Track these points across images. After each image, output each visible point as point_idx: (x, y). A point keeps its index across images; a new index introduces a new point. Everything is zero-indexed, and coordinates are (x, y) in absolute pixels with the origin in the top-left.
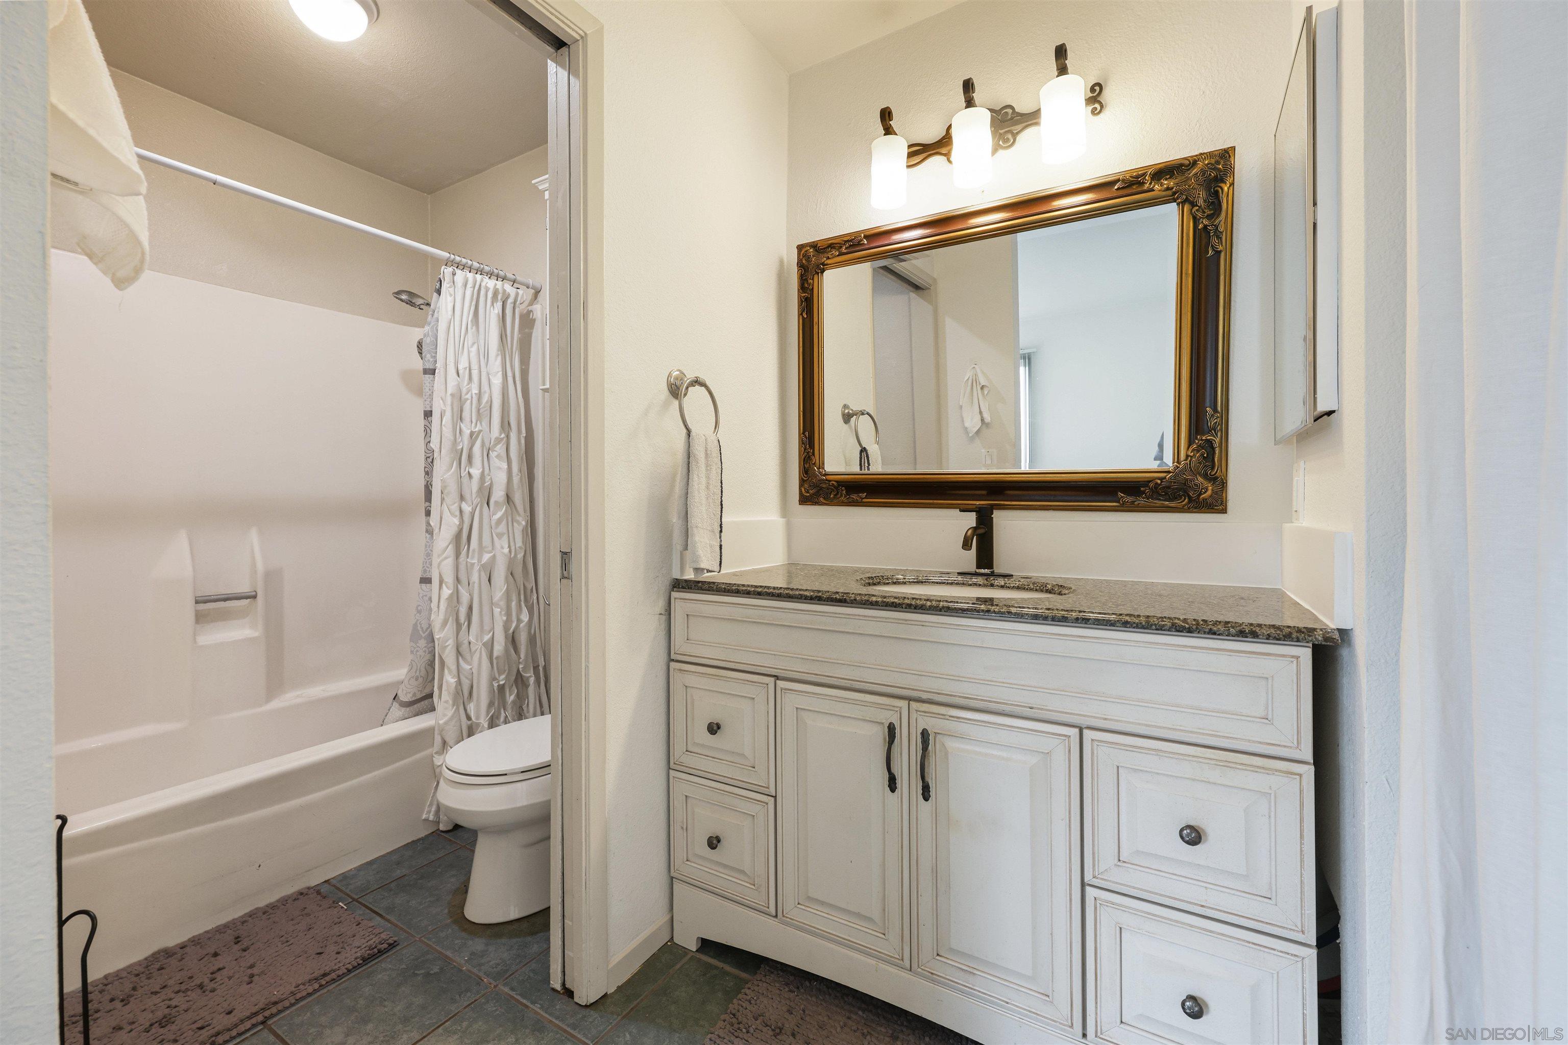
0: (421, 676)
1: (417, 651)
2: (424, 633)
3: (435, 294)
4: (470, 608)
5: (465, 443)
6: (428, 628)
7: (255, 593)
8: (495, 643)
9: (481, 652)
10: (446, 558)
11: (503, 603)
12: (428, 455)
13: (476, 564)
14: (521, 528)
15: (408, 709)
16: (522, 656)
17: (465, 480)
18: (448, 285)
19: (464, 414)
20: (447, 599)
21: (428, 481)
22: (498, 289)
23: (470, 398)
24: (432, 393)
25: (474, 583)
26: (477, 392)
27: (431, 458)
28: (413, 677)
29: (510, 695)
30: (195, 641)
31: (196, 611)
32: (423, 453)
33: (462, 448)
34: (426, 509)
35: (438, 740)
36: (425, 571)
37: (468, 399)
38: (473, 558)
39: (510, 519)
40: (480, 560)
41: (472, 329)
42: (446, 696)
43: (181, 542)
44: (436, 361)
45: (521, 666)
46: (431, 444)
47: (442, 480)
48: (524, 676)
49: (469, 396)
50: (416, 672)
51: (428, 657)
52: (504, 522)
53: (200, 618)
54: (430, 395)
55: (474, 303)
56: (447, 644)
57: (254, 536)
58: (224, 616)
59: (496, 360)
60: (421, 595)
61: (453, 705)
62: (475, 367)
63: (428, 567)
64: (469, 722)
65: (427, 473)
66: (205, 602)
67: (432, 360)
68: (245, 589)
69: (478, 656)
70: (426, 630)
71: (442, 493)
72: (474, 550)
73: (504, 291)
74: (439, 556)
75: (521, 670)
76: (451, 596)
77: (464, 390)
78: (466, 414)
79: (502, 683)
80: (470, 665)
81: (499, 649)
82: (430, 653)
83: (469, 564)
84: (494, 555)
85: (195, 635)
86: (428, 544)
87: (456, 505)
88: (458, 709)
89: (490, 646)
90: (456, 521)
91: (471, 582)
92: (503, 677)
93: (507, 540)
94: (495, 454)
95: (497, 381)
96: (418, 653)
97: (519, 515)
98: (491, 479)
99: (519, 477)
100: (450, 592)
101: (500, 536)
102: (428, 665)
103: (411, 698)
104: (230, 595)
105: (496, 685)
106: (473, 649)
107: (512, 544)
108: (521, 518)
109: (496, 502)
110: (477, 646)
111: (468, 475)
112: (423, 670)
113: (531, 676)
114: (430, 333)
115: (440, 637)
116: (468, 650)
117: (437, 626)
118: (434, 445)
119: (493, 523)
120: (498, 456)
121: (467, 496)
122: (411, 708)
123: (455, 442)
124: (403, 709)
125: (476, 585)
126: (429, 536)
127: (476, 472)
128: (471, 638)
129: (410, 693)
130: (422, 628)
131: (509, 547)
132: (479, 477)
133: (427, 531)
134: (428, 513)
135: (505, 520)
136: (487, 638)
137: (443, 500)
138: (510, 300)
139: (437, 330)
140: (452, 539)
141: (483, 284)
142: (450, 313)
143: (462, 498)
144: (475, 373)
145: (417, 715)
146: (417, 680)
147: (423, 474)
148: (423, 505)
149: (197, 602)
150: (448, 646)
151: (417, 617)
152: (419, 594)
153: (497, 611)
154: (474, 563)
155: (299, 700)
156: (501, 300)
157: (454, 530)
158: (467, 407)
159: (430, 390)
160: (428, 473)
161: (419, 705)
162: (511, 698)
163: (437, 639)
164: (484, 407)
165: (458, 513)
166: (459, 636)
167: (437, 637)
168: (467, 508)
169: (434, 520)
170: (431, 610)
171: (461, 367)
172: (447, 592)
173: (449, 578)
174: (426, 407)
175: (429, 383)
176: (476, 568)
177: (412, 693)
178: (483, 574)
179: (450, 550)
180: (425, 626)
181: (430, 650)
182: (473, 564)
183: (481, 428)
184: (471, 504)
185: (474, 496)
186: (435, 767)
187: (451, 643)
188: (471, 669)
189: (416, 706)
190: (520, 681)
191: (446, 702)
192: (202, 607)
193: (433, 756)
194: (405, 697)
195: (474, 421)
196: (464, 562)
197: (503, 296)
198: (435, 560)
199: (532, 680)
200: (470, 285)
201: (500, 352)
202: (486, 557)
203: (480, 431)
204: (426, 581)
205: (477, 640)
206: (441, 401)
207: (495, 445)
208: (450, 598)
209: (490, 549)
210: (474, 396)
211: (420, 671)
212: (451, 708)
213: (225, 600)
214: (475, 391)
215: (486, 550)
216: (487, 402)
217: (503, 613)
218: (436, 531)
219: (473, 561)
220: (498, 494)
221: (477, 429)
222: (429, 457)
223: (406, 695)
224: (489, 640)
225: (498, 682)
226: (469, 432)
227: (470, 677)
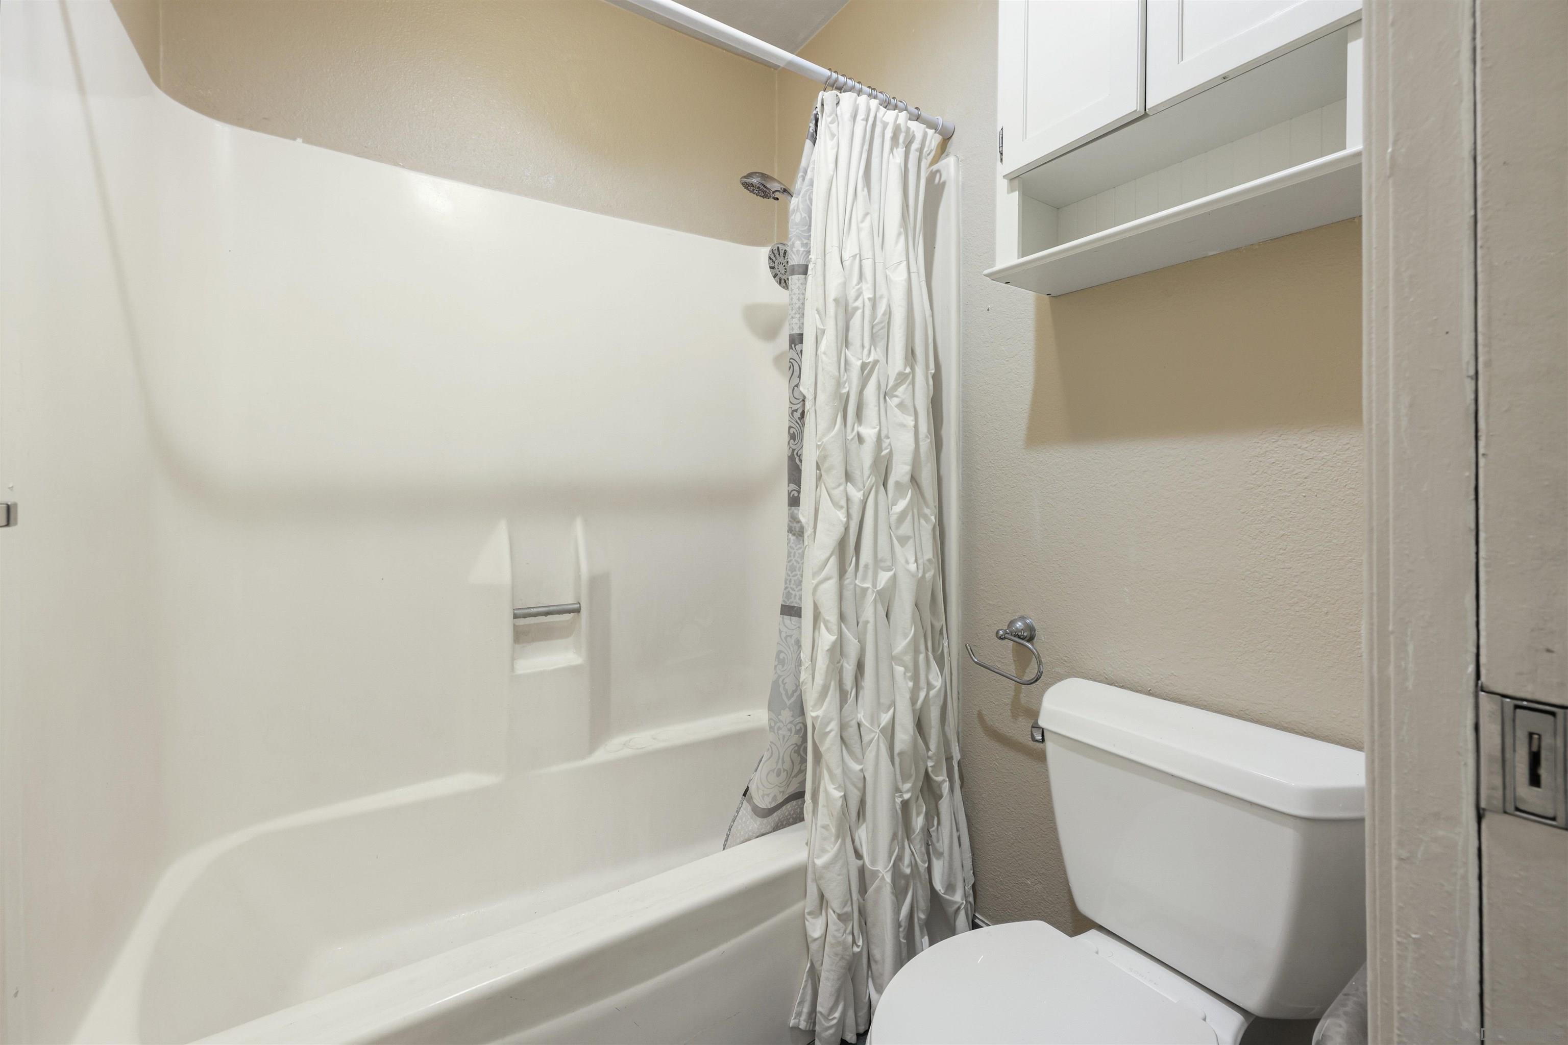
0: (784, 770)
1: (779, 728)
2: (789, 699)
3: (808, 143)
4: (860, 667)
5: (852, 386)
6: (794, 691)
7: (578, 605)
8: (898, 728)
9: (878, 745)
10: (827, 579)
11: (908, 659)
12: (795, 407)
13: (870, 591)
14: (930, 527)
15: (765, 820)
16: (933, 746)
17: (854, 445)
18: (829, 119)
19: (851, 334)
20: (828, 650)
21: (794, 450)
22: (899, 125)
23: (861, 306)
24: (803, 304)
25: (867, 622)
26: (871, 296)
27: (800, 411)
28: (773, 770)
29: (918, 814)
30: (513, 668)
31: (514, 625)
32: (787, 404)
33: (848, 392)
34: (789, 494)
35: (812, 889)
36: (788, 595)
37: (857, 309)
38: (864, 579)
39: (916, 511)
40: (874, 585)
41: (863, 190)
42: (823, 817)
43: (500, 536)
44: (809, 252)
45: (930, 764)
46: (801, 388)
47: (818, 446)
48: (935, 781)
49: (859, 303)
50: (777, 763)
51: (796, 739)
52: (909, 517)
53: (520, 636)
54: (799, 308)
55: (866, 147)
56: (828, 729)
57: (579, 527)
58: (547, 634)
59: (897, 242)
60: (784, 635)
61: (837, 837)
62: (867, 254)
63: (793, 590)
64: (860, 863)
65: (793, 437)
66: (525, 616)
67: (802, 249)
68: (567, 599)
69: (874, 753)
70: (792, 695)
71: (818, 467)
72: (866, 566)
73: (908, 129)
74: (815, 574)
75: (930, 769)
76: (834, 645)
77: (852, 294)
78: (855, 334)
79: (907, 796)
80: (861, 764)
81: (904, 736)
82: (797, 732)
83: (858, 590)
84: (895, 575)
85: (513, 659)
86: (793, 551)
87: (842, 488)
88: (844, 842)
89: (890, 732)
90: (841, 516)
91: (861, 621)
92: (908, 786)
93: (913, 548)
94: (896, 401)
95: (899, 277)
96: (780, 732)
97: (928, 507)
98: (890, 444)
99: (929, 440)
100: (833, 638)
101: (903, 540)
102: (795, 752)
103: (770, 803)
104: (551, 608)
105: (898, 800)
106: (866, 739)
107: (919, 555)
108: (929, 510)
109: (897, 483)
110: (872, 735)
111: (857, 437)
112: (787, 759)
113: (944, 781)
114: (801, 206)
115: (817, 717)
116: (857, 737)
117: (810, 696)
118: (806, 388)
119: (894, 518)
120: (901, 406)
121: (857, 474)
122: (770, 819)
123: (839, 384)
124: (759, 820)
125: (870, 627)
126: (794, 538)
127: (869, 432)
128: (861, 716)
129: (768, 795)
130: (786, 691)
131: (916, 561)
132: (875, 440)
133: (790, 530)
134: (794, 501)
135: (910, 514)
136: (885, 718)
137: (819, 478)
138: (915, 146)
139: (811, 200)
140: (835, 548)
141: (880, 115)
142: (832, 166)
143: (848, 477)
144: (868, 264)
145: (777, 828)
146: (778, 775)
147: (786, 437)
148: (783, 489)
149: (516, 616)
150: (830, 732)
151: (778, 672)
152: (780, 632)
153: (899, 670)
154: (867, 589)
155: (627, 752)
156: (904, 142)
157: (838, 531)
158: (856, 321)
159: (799, 299)
160: (795, 436)
161: (779, 811)
162: (918, 822)
163: (812, 717)
164: (881, 322)
165: (843, 503)
166: (843, 710)
167: (814, 714)
168: (857, 495)
169: (804, 513)
170: (799, 663)
171: (846, 256)
172: (827, 638)
173: (830, 615)
174: (793, 329)
175: (799, 288)
176: (871, 597)
177: (771, 796)
178: (880, 607)
179: (832, 565)
180: (790, 687)
181: (798, 728)
182: (865, 590)
183: (877, 358)
184: (861, 487)
185: (867, 472)
186: (809, 940)
187: (833, 726)
188: (862, 770)
189: (775, 814)
190: (929, 789)
191: (825, 827)
192: (522, 622)
193: (803, 918)
194: (765, 803)
195: (867, 344)
196: (852, 587)
197: (906, 137)
198: (808, 583)
199: (946, 787)
200: (861, 116)
201: (902, 230)
202: (884, 577)
203: (876, 362)
204: (791, 611)
205: (872, 724)
206: (817, 316)
207: (896, 386)
208: (832, 651)
209: (889, 563)
210: (867, 301)
211: (783, 762)
212: (833, 839)
213: (547, 614)
214: (867, 294)
215: (882, 564)
216: (884, 314)
217: (909, 674)
218: (808, 532)
219: (865, 585)
220: (900, 471)
221: (871, 359)
222: (796, 411)
223: (763, 796)
224: (888, 724)
225: (901, 796)
226: (859, 363)
227: (861, 785)
